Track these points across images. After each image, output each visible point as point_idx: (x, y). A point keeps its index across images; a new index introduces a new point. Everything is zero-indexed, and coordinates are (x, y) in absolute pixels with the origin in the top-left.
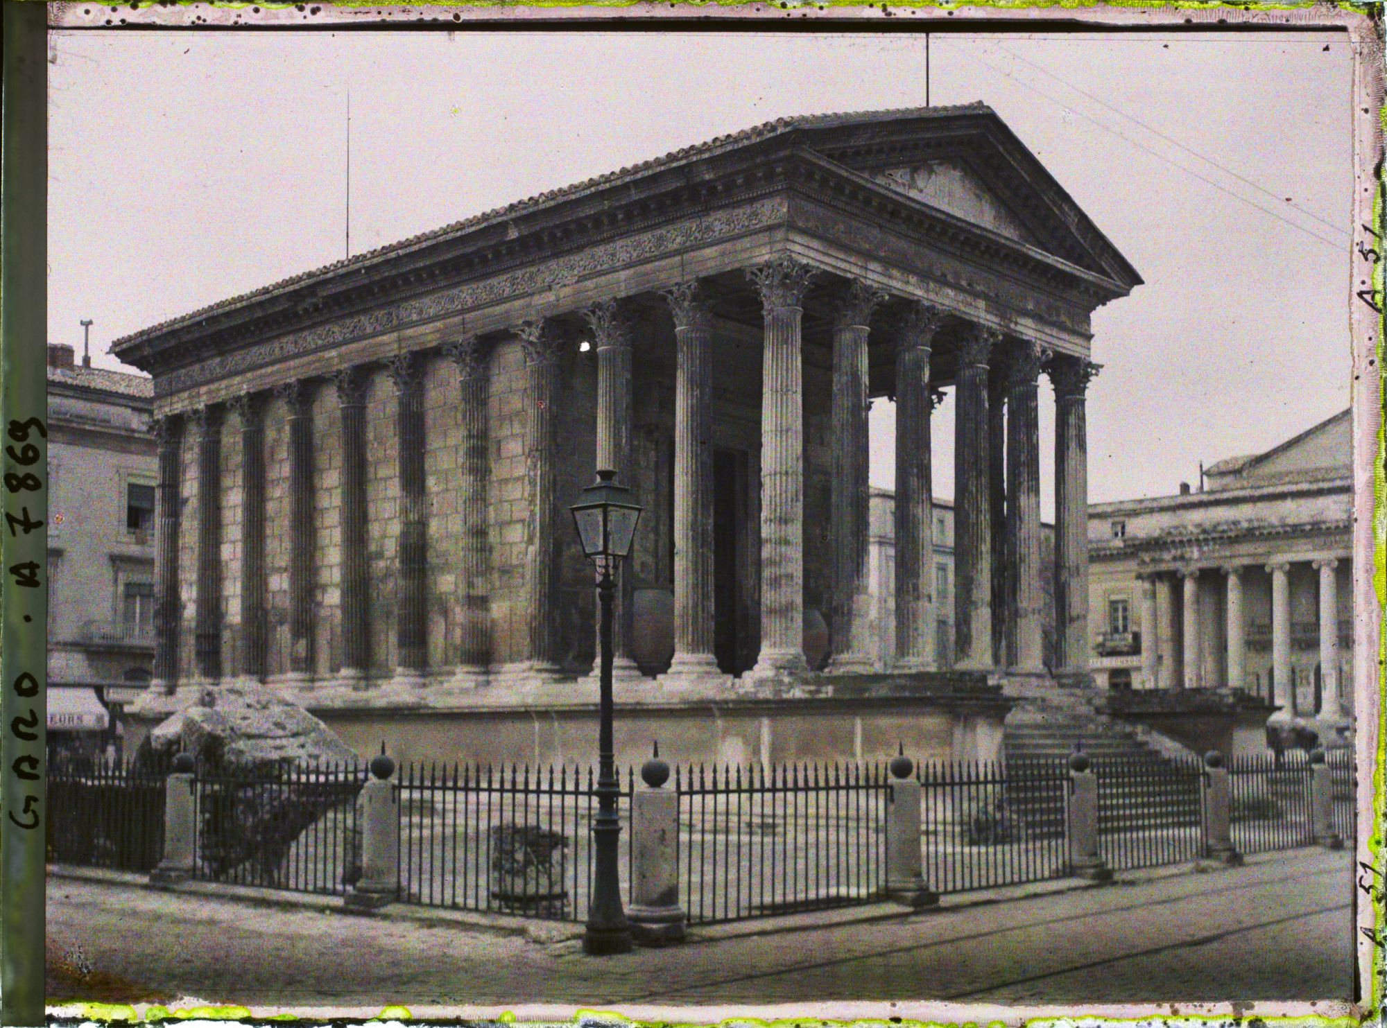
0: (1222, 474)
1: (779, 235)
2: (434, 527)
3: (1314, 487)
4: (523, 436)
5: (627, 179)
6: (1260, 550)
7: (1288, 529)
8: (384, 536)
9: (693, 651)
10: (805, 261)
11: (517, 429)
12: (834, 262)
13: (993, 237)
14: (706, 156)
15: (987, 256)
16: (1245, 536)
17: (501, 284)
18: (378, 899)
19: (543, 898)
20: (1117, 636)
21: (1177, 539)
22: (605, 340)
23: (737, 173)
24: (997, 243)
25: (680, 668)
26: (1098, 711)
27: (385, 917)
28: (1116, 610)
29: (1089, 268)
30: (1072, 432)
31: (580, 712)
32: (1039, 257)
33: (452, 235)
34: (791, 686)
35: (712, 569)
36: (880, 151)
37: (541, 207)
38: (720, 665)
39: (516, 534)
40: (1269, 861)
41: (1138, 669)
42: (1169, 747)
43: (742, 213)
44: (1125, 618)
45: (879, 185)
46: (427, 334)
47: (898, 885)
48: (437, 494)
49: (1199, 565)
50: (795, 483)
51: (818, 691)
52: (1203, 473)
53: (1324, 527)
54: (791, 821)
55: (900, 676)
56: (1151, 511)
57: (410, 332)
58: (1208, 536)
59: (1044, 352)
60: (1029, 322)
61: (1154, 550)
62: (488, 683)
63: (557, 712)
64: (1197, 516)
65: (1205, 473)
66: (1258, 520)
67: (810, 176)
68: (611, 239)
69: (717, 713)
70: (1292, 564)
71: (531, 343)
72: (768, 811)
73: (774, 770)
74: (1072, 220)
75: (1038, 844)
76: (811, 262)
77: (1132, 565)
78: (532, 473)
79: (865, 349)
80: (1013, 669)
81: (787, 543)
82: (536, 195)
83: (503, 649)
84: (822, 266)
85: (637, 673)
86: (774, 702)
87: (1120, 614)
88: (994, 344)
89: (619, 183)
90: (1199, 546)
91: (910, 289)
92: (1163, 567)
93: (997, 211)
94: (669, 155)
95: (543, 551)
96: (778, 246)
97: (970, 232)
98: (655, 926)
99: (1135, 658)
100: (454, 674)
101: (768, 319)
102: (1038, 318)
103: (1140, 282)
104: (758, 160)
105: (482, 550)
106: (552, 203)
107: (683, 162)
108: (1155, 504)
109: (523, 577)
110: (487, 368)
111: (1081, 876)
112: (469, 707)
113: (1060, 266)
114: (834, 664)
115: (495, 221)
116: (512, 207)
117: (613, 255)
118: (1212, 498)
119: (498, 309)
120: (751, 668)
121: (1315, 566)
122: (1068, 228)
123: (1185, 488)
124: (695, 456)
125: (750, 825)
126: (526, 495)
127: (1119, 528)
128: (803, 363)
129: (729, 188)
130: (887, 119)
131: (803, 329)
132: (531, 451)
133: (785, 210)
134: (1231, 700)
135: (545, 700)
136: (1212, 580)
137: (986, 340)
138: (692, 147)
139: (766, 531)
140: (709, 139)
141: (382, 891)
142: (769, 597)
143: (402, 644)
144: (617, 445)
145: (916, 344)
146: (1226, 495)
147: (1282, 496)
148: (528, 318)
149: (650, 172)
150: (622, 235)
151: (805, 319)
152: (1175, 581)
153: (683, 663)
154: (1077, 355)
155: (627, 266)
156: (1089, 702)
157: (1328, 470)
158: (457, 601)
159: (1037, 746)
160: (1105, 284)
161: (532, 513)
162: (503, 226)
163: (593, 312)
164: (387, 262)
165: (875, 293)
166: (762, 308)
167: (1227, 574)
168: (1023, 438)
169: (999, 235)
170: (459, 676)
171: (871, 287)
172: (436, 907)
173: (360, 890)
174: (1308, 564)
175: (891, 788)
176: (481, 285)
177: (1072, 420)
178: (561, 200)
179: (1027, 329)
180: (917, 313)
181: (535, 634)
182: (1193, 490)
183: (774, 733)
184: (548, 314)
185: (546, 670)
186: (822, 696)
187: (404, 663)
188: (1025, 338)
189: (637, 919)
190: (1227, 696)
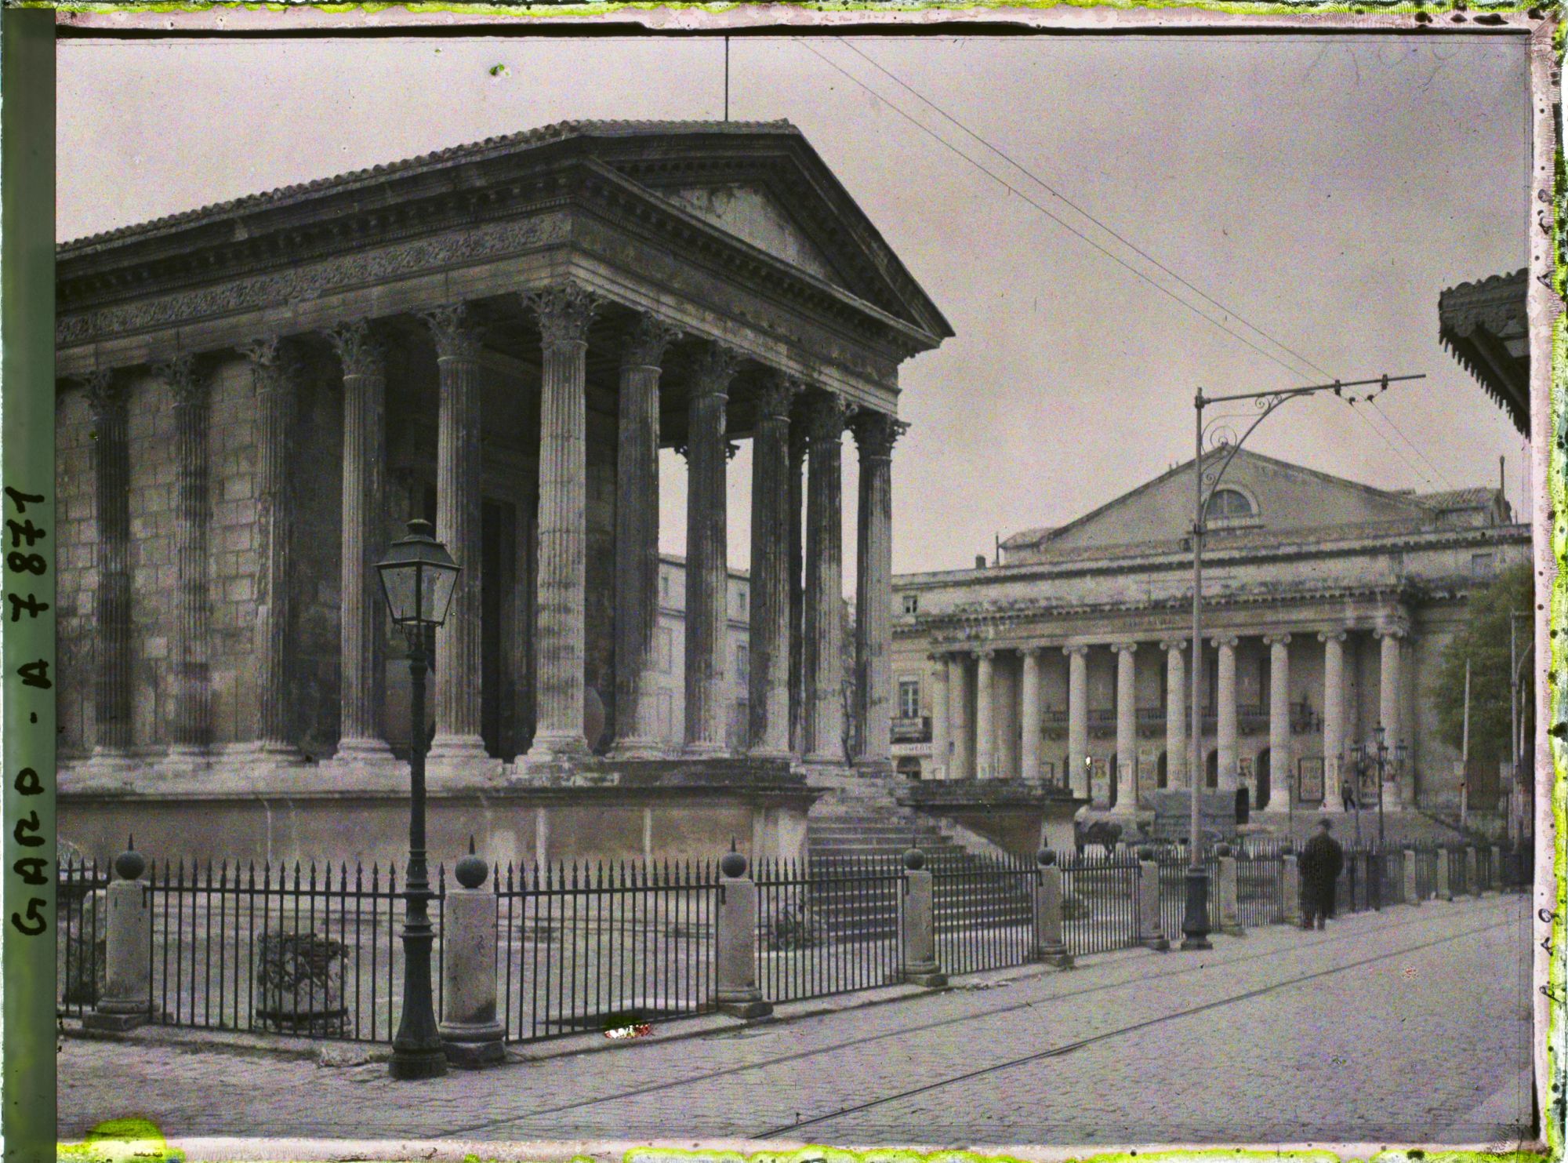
0: (1019, 547)
1: (561, 255)
2: (140, 579)
3: (1115, 564)
4: (253, 476)
5: (382, 179)
6: (1058, 631)
7: (1088, 609)
8: (78, 589)
9: (457, 733)
10: (590, 289)
11: (245, 466)
12: (622, 291)
13: (798, 274)
14: (478, 158)
15: (790, 296)
16: (1042, 615)
17: (224, 293)
18: (126, 1021)
19: (319, 1015)
20: (906, 721)
21: (972, 617)
22: (353, 367)
23: (514, 181)
24: (801, 281)
25: (440, 751)
26: (900, 803)
27: (137, 1042)
28: (906, 693)
29: (898, 315)
30: (877, 496)
31: (322, 799)
32: (847, 300)
33: (163, 232)
34: (571, 773)
35: (479, 639)
36: (676, 167)
37: (278, 204)
38: (487, 748)
39: (243, 591)
40: (1102, 964)
41: (929, 756)
42: (974, 842)
43: (518, 228)
44: (915, 702)
45: (674, 206)
46: (132, 349)
47: (730, 995)
48: (145, 540)
49: (994, 646)
50: (577, 543)
51: (603, 780)
52: (999, 546)
53: (1123, 607)
54: (568, 924)
55: (695, 763)
56: (945, 585)
57: (109, 345)
58: (1004, 614)
59: (848, 406)
60: (834, 372)
61: (947, 628)
62: (209, 766)
63: (295, 801)
64: (994, 592)
65: (1004, 547)
66: (1057, 599)
67: (597, 191)
68: (361, 248)
69: (485, 803)
70: (1090, 647)
71: (263, 366)
72: (543, 913)
73: (549, 870)
74: (881, 263)
75: (841, 948)
76: (600, 291)
77: (924, 643)
78: (263, 520)
79: (656, 394)
80: (811, 756)
81: (567, 610)
82: (270, 190)
83: (228, 726)
84: (611, 296)
85: (390, 756)
86: (553, 790)
87: (910, 696)
88: (796, 395)
89: (373, 182)
90: (996, 625)
91: (707, 327)
92: (956, 647)
93: (803, 246)
94: (433, 154)
95: (276, 612)
96: (561, 270)
97: (771, 266)
98: (472, 1045)
99: (925, 745)
100: (166, 755)
101: (547, 354)
102: (843, 367)
103: (951, 334)
104: (538, 169)
105: (202, 608)
106: (290, 201)
107: (449, 164)
108: (950, 578)
109: (251, 641)
110: (208, 394)
111: (914, 982)
112: (187, 794)
113: (867, 311)
114: (616, 749)
115: (217, 218)
116: (240, 202)
117: (364, 267)
118: (1009, 573)
119: (223, 323)
120: (524, 752)
121: (1114, 649)
122: (877, 270)
123: (981, 561)
124: (461, 507)
125: (522, 929)
126: (256, 545)
127: (911, 605)
128: (588, 407)
129: (504, 197)
130: (682, 131)
131: (587, 365)
132: (262, 494)
133: (569, 228)
134: (1039, 792)
135: (280, 787)
136: (1008, 662)
137: (787, 389)
138: (460, 147)
139: (543, 596)
140: (481, 139)
141: (130, 1011)
142: (545, 671)
143: (100, 718)
144: (367, 493)
145: (711, 391)
146: (1023, 571)
147: (1080, 574)
148: (260, 337)
149: (411, 173)
150: (375, 245)
151: (588, 354)
152: (969, 663)
153: (446, 745)
154: (882, 410)
155: (383, 280)
156: (891, 794)
157: (1128, 546)
158: (170, 669)
159: (836, 841)
160: (912, 333)
161: (264, 569)
162: (229, 225)
163: (339, 333)
164: (81, 258)
165: (667, 330)
166: (540, 339)
167: (1024, 655)
168: (825, 501)
169: (804, 272)
170: (173, 757)
171: (663, 322)
172: (200, 1028)
173: (101, 1010)
174: (1106, 647)
175: (723, 888)
176: (201, 293)
177: (877, 483)
178: (301, 198)
179: (832, 380)
180: (714, 354)
181: (267, 708)
182: (988, 564)
183: (551, 827)
184: (285, 332)
185: (281, 752)
186: (607, 784)
187: (102, 741)
188: (830, 389)
189: (450, 1038)
190: (1035, 787)
